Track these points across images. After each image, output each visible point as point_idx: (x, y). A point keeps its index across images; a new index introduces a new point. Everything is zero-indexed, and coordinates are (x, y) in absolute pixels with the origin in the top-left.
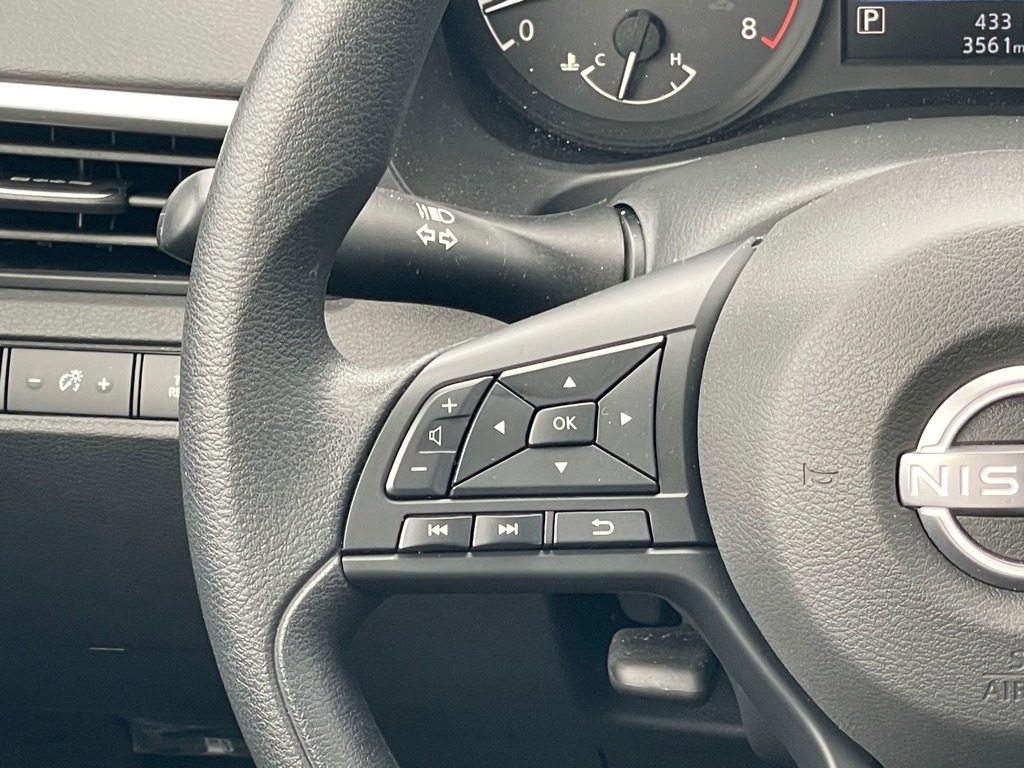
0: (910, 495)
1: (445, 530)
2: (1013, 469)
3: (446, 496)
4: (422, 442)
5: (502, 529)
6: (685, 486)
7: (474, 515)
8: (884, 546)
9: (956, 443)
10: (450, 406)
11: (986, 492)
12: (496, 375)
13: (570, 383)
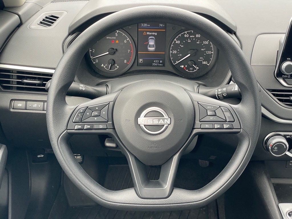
0: (139, 123)
1: (80, 127)
2: (152, 120)
3: (81, 122)
4: (78, 116)
5: (88, 127)
6: (111, 121)
7: (84, 125)
8: (136, 129)
9: (145, 117)
10: (81, 111)
11: (148, 123)
12: (88, 107)
13: (97, 108)
